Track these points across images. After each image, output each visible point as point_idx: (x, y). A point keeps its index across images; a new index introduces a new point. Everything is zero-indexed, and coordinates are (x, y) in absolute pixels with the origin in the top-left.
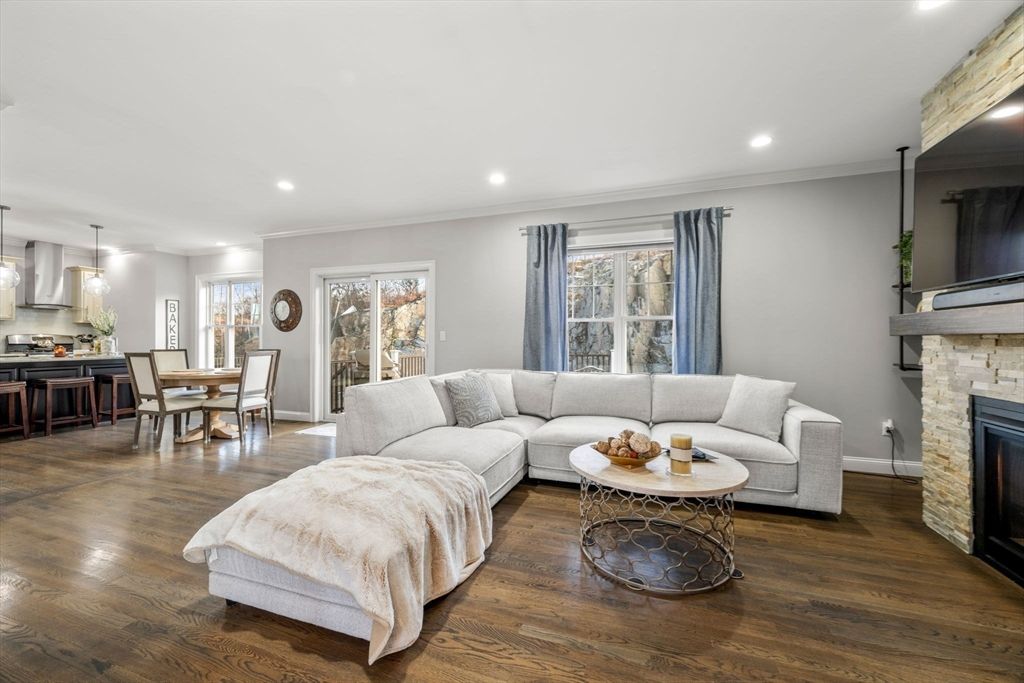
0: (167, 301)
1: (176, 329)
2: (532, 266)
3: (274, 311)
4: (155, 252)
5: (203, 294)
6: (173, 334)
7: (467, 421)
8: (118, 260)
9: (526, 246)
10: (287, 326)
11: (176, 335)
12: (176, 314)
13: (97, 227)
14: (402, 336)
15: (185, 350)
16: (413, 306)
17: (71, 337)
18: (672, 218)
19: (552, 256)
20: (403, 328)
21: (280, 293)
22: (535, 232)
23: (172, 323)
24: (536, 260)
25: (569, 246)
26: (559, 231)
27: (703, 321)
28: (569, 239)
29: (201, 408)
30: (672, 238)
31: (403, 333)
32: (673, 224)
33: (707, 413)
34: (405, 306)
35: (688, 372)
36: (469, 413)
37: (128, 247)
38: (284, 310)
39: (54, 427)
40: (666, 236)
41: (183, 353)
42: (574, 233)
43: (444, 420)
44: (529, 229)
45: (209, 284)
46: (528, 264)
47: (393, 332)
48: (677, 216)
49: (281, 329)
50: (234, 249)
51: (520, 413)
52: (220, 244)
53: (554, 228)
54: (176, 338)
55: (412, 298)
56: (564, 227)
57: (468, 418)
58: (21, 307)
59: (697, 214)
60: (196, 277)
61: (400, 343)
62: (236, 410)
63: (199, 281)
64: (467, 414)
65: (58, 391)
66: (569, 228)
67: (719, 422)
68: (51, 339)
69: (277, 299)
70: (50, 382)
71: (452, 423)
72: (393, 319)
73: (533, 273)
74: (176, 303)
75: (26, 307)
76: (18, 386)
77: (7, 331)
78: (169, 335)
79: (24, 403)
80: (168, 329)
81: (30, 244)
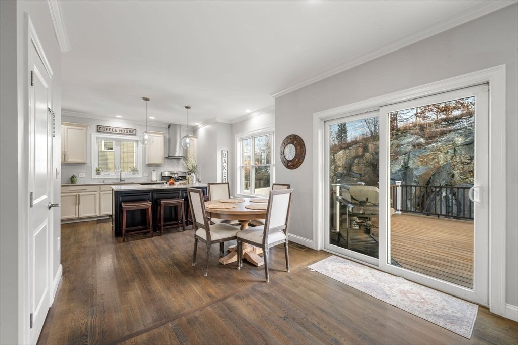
0: (222, 151)
1: (226, 168)
3: (283, 153)
4: (217, 122)
5: (239, 145)
6: (225, 171)
8: (202, 131)
10: (292, 165)
11: (226, 171)
12: (226, 159)
13: (187, 107)
14: (340, 170)
15: (228, 184)
16: (347, 151)
17: (185, 172)
20: (341, 165)
21: (288, 138)
23: (224, 164)
29: (235, 238)
31: (342, 168)
34: (342, 151)
37: (206, 122)
38: (291, 152)
39: (165, 229)
41: (227, 185)
45: (243, 140)
47: (335, 167)
49: (288, 167)
50: (255, 114)
52: (248, 111)
54: (226, 173)
55: (344, 146)
58: (166, 157)
60: (236, 135)
61: (339, 175)
62: (262, 246)
63: (237, 139)
65: (166, 205)
68: (177, 173)
69: (285, 144)
70: (163, 202)
72: (335, 159)
74: (226, 152)
75: (168, 157)
76: (148, 204)
77: (161, 170)
78: (223, 171)
79: (150, 215)
80: (223, 168)
81: (170, 126)
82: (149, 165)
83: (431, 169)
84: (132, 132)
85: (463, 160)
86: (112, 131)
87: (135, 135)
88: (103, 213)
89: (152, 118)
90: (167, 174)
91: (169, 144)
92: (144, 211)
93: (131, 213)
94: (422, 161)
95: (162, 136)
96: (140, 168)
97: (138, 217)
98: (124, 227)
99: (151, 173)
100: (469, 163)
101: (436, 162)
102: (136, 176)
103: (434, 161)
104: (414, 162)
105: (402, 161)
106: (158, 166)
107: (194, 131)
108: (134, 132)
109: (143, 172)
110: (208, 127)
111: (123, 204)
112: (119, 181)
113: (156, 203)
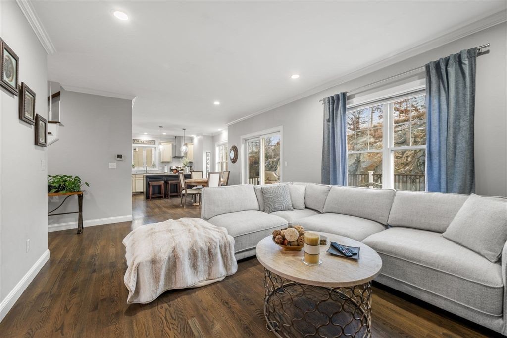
0: (207, 153)
1: (209, 163)
2: (326, 122)
3: (230, 155)
5: (217, 149)
6: (208, 165)
7: (269, 209)
8: (196, 139)
9: (323, 110)
10: (233, 161)
12: (209, 158)
13: (184, 129)
18: (424, 69)
19: (337, 114)
21: (232, 147)
22: (327, 100)
23: (208, 161)
24: (328, 118)
25: (347, 106)
26: (341, 97)
27: (455, 148)
28: (347, 102)
30: (424, 86)
32: (425, 74)
33: (435, 223)
35: (439, 190)
36: (270, 205)
37: (198, 135)
38: (232, 155)
39: (171, 196)
40: (421, 84)
42: (350, 97)
43: (257, 207)
44: (324, 100)
45: (218, 146)
46: (324, 121)
48: (428, 67)
50: (223, 131)
51: (306, 208)
52: (219, 130)
53: (338, 96)
56: (344, 94)
57: (269, 207)
58: (174, 157)
59: (447, 61)
60: (215, 143)
63: (216, 146)
64: (269, 205)
65: (171, 184)
66: (348, 94)
67: (443, 234)
69: (231, 150)
70: (169, 182)
71: (262, 209)
73: (326, 126)
75: (175, 157)
76: (162, 183)
77: (171, 165)
79: (163, 188)
80: (207, 163)
81: (176, 137)
82: (163, 162)
83: (375, 162)
85: (397, 155)
86: (142, 142)
87: (155, 144)
88: (137, 190)
89: (165, 134)
90: (174, 168)
91: (175, 148)
92: (160, 186)
93: (154, 186)
94: (369, 156)
95: (171, 144)
96: (157, 164)
97: (157, 190)
98: (151, 193)
99: (164, 168)
100: (401, 158)
101: (378, 157)
102: (155, 169)
103: (377, 156)
104: (364, 157)
105: (356, 156)
106: (168, 162)
107: (191, 139)
108: (154, 142)
109: (159, 167)
110: (200, 137)
111: (150, 182)
112: (145, 172)
113: (166, 183)
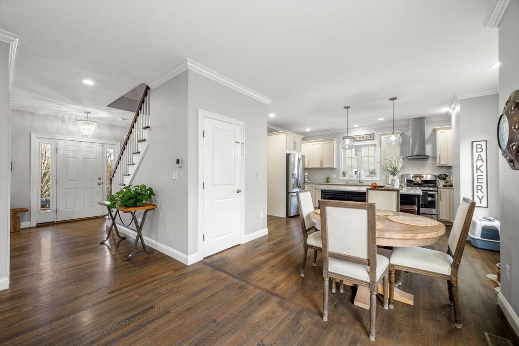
1: (484, 169)
4: (461, 101)
6: (480, 173)
11: (484, 174)
12: (483, 154)
17: (435, 176)
23: (479, 163)
54: (484, 177)
74: (484, 144)
78: (476, 175)
80: (475, 169)
84: (371, 137)
86: (354, 139)
87: (373, 139)
95: (399, 135)
96: (378, 171)
102: (374, 178)
108: (372, 137)
109: (381, 175)
112: (357, 183)
